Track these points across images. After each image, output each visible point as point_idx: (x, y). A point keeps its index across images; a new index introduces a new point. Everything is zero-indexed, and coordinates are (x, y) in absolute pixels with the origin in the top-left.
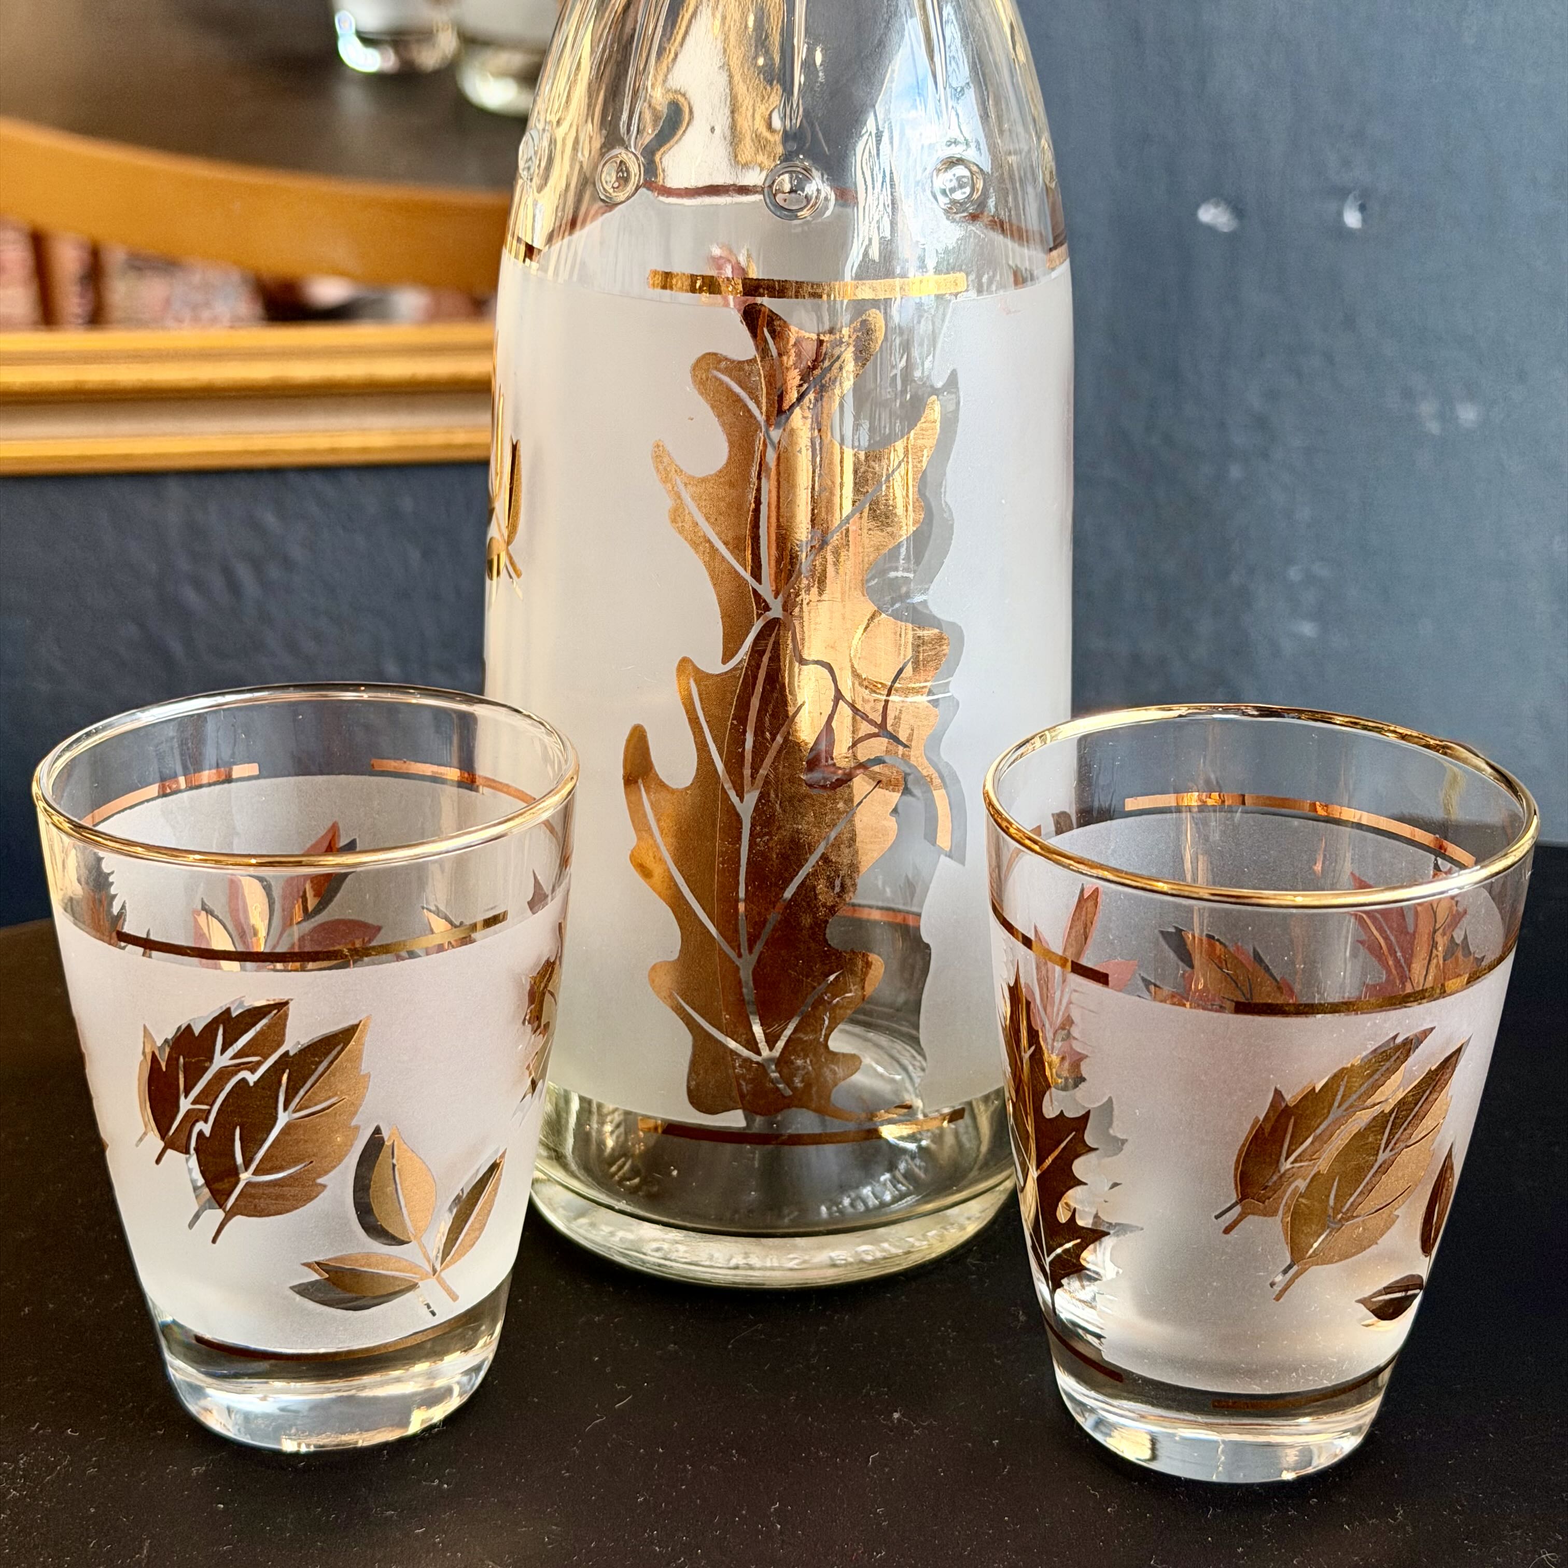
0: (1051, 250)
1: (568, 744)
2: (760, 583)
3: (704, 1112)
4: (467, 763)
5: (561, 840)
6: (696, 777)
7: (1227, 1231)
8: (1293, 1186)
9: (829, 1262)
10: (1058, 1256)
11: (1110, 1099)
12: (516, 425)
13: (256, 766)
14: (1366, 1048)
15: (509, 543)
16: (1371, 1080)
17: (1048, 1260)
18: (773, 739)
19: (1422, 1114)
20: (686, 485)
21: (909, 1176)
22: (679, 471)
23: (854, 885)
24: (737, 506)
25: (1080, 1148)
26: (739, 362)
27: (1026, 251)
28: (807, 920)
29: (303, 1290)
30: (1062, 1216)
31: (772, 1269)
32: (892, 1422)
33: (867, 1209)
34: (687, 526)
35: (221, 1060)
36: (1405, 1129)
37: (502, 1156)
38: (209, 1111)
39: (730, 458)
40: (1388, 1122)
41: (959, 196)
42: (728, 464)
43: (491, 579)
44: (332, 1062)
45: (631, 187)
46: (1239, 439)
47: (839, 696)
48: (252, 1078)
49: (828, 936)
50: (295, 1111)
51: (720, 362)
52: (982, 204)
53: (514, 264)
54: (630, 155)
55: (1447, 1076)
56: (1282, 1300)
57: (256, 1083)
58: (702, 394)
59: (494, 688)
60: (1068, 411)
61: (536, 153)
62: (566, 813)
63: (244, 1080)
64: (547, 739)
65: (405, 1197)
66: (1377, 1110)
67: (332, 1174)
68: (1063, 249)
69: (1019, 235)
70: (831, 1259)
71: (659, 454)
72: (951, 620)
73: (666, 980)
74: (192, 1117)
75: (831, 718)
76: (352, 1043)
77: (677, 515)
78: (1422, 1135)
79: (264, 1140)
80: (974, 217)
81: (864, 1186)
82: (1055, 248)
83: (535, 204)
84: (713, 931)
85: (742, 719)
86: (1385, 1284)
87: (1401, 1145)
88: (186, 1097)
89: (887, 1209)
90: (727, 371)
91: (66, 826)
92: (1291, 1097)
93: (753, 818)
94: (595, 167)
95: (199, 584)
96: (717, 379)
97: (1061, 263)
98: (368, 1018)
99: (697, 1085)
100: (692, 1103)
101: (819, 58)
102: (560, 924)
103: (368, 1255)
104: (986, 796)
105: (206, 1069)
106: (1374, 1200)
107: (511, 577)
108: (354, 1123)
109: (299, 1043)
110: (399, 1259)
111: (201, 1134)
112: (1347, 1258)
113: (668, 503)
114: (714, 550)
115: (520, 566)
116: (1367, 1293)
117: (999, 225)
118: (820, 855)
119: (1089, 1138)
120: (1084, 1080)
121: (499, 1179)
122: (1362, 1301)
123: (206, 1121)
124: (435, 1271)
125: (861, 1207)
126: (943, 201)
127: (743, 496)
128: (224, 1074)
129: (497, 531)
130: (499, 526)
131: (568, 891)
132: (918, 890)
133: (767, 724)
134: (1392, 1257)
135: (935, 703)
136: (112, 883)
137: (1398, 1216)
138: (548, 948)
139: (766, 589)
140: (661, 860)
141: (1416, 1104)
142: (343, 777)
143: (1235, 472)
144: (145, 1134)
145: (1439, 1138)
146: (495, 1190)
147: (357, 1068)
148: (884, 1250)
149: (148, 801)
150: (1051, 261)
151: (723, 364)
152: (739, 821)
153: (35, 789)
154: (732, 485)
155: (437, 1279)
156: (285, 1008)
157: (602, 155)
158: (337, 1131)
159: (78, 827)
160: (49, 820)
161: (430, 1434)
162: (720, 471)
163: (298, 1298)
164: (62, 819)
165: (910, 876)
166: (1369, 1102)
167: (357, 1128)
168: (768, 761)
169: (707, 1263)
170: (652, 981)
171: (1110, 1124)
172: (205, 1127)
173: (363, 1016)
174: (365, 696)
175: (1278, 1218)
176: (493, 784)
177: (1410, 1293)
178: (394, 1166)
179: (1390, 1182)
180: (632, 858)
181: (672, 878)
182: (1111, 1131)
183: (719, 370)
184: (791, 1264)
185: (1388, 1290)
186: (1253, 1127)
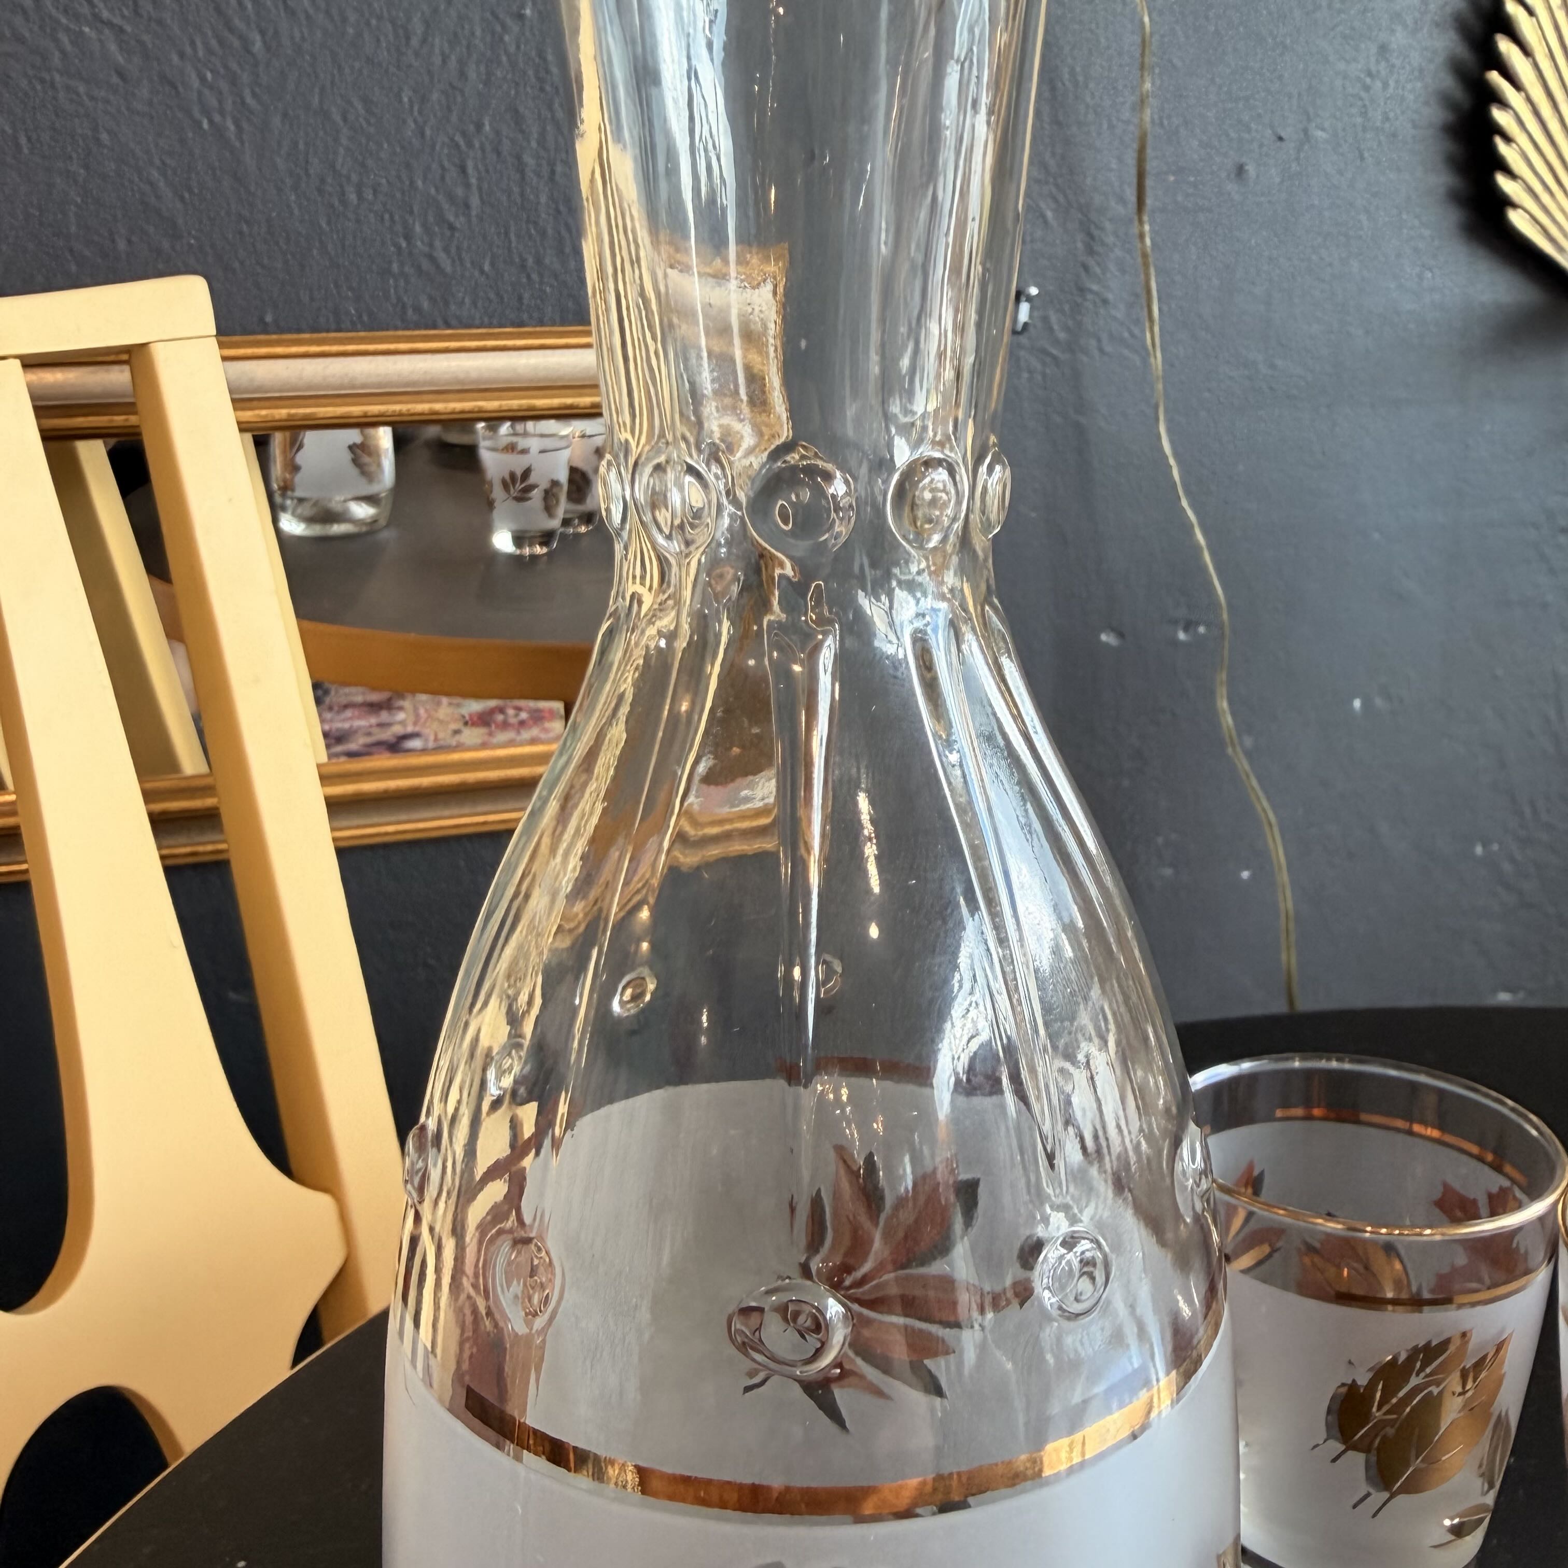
46: (1126, 764)
143: (1126, 783)
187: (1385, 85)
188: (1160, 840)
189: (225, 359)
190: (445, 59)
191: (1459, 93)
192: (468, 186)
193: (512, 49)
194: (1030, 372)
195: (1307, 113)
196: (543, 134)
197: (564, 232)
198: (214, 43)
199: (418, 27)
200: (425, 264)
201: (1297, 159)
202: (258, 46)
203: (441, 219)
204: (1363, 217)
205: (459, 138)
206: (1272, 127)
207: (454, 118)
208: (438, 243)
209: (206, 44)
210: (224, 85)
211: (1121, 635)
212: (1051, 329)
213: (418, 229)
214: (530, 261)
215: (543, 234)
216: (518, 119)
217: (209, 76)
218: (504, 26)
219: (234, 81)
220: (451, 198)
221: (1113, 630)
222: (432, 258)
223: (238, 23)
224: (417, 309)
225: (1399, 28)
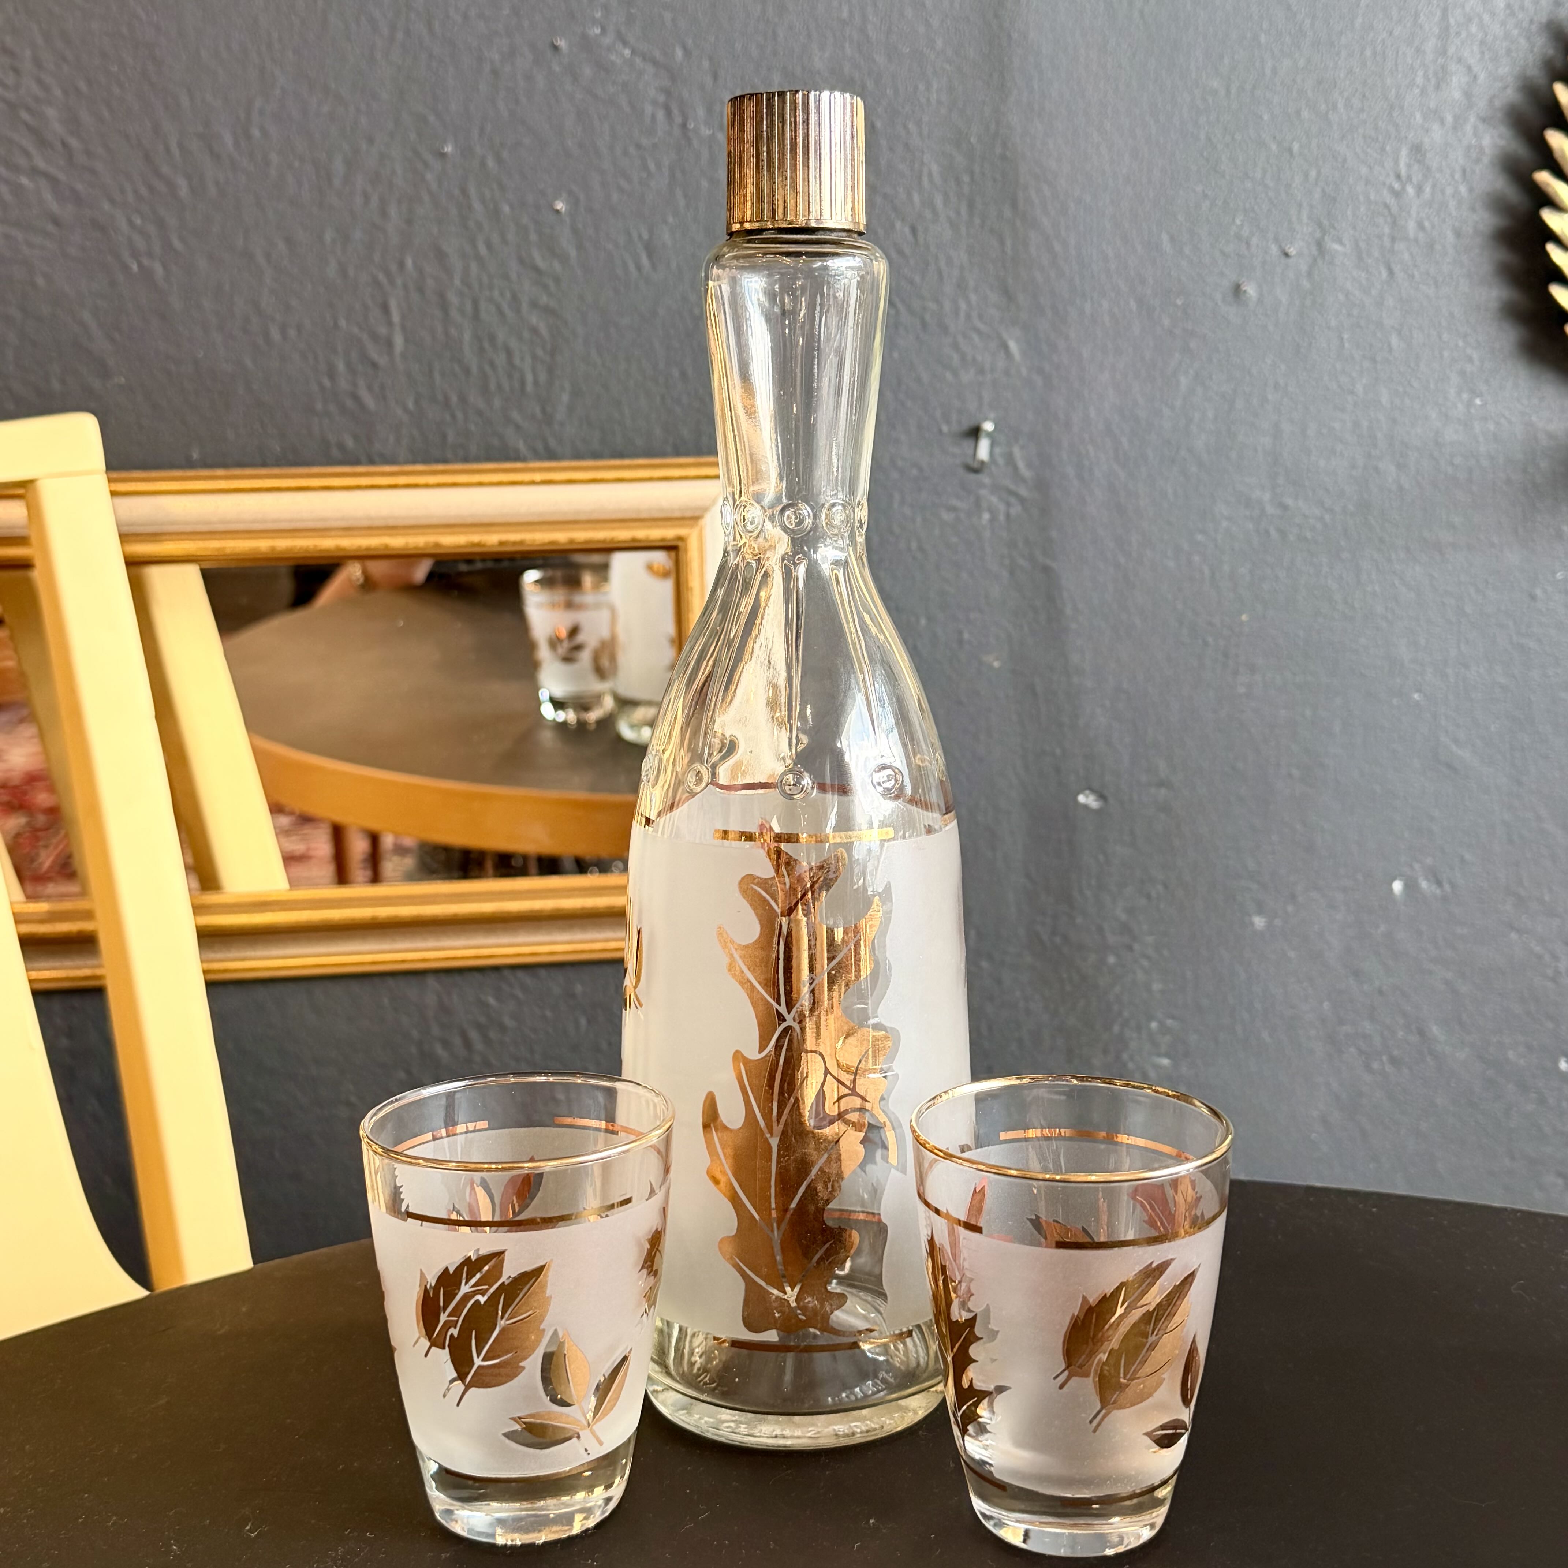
0: (944, 815)
1: (669, 1102)
2: (780, 1005)
3: (753, 1332)
4: (610, 1118)
5: (665, 1158)
6: (744, 1122)
7: (1061, 1387)
8: (1098, 1358)
9: (833, 1433)
10: (964, 1411)
11: (988, 1305)
12: (640, 920)
13: (487, 1122)
14: (1135, 1270)
15: (635, 987)
16: (1141, 1289)
17: (959, 1414)
18: (789, 1099)
19: (1173, 1312)
20: (736, 949)
21: (884, 1381)
22: (732, 942)
23: (840, 1186)
24: (765, 961)
25: (973, 1339)
26: (765, 879)
27: (930, 814)
28: (812, 1208)
29: (509, 1435)
30: (965, 1384)
31: (798, 1437)
32: (869, 1525)
33: (857, 1399)
34: (737, 974)
35: (465, 1289)
36: (1163, 1322)
37: (630, 1352)
38: (457, 1321)
39: (761, 934)
40: (1152, 1317)
41: (889, 785)
42: (760, 937)
43: (626, 1010)
44: (529, 1289)
45: (704, 784)
46: (1112, 939)
47: (827, 1072)
48: (482, 1299)
49: (825, 1219)
50: (508, 1320)
51: (754, 879)
52: (902, 788)
53: (640, 829)
54: (704, 767)
55: (1186, 1290)
56: (1097, 1433)
57: (485, 1302)
58: (744, 898)
59: (626, 1074)
60: (959, 905)
61: (651, 767)
62: (667, 1140)
63: (478, 1301)
64: (656, 1100)
65: (571, 1375)
66: (1144, 1309)
67: (529, 1360)
68: (952, 814)
69: (926, 806)
70: (834, 1430)
71: (721, 933)
72: (893, 1026)
73: (729, 1248)
74: (448, 1325)
75: (823, 1085)
76: (541, 1276)
77: (731, 967)
78: (1175, 1326)
79: (489, 1339)
80: (897, 797)
81: (856, 1387)
82: (947, 813)
83: (651, 794)
84: (757, 1217)
85: (771, 1086)
86: (1161, 1424)
87: (1161, 1332)
88: (444, 1313)
89: (869, 1399)
90: (758, 884)
91: (380, 1150)
92: (1093, 1300)
93: (778, 1146)
94: (684, 774)
95: (446, 1044)
96: (753, 889)
97: (950, 822)
98: (552, 1260)
99: (748, 1315)
100: (745, 1326)
101: (809, 712)
102: (664, 1209)
103: (549, 1413)
104: (911, 1126)
105: (456, 1294)
106: (1147, 1369)
107: (637, 1008)
108: (542, 1327)
109: (510, 1277)
110: (568, 1416)
111: (452, 1335)
112: (1134, 1405)
113: (726, 960)
114: (753, 987)
115: (642, 1001)
116: (1149, 1430)
117: (912, 801)
118: (818, 1169)
119: (978, 1331)
120: (972, 1295)
121: (628, 1367)
122: (1147, 1434)
123: (455, 1328)
124: (589, 1425)
125: (853, 1398)
126: (880, 789)
127: (768, 956)
128: (467, 1297)
129: (629, 981)
130: (630, 978)
131: (669, 1189)
132: (879, 1191)
133: (786, 1088)
134: (1162, 1407)
135: (885, 1077)
136: (401, 1193)
137: (1164, 1379)
138: (657, 1222)
139: (783, 1009)
140: (724, 1173)
141: (1169, 1306)
142: (537, 1128)
143: (1111, 960)
144: (419, 1338)
145: (1185, 1330)
146: (625, 1374)
147: (544, 1292)
148: (867, 1425)
149: (424, 1143)
150: (945, 820)
151: (756, 880)
152: (771, 1148)
153: (361, 1132)
154: (762, 948)
155: (591, 1430)
156: (502, 1255)
157: (689, 766)
158: (532, 1332)
159: (387, 1151)
160: (369, 1148)
161: (586, 1534)
162: (756, 941)
163: (507, 1441)
164: (377, 1147)
165: (875, 1184)
166: (1139, 1304)
167: (544, 1330)
168: (786, 1111)
169: (758, 1434)
170: (720, 1249)
171: (989, 1323)
172: (454, 1332)
173: (548, 1260)
174: (551, 1079)
175: (1091, 1378)
176: (626, 1130)
177: (1178, 1431)
178: (565, 1355)
179: (1157, 1357)
180: (708, 1172)
181: (731, 1184)
182: (990, 1326)
183: (754, 884)
184: (809, 1434)
185: (1163, 1427)
186: (1071, 1320)
187: (1419, 190)
188: (1154, 1025)
189: (113, 494)
190: (366, 197)
191: (1513, 194)
192: (390, 324)
193: (434, 186)
194: (990, 511)
195: (1320, 225)
196: (466, 270)
197: (487, 368)
198: (144, 191)
199: (338, 166)
200: (349, 403)
201: (1310, 274)
202: (184, 190)
203: (364, 357)
204: (1394, 340)
205: (381, 277)
206: (1276, 240)
207: (377, 257)
208: (361, 383)
209: (136, 192)
210: (152, 229)
211: (1101, 796)
212: (1015, 468)
213: (341, 367)
214: (454, 399)
215: (467, 371)
216: (441, 256)
217: (138, 221)
218: (426, 164)
219: (161, 224)
220: (375, 337)
221: (1093, 791)
222: (356, 397)
223: (165, 169)
224: (341, 447)
225: (1436, 127)
